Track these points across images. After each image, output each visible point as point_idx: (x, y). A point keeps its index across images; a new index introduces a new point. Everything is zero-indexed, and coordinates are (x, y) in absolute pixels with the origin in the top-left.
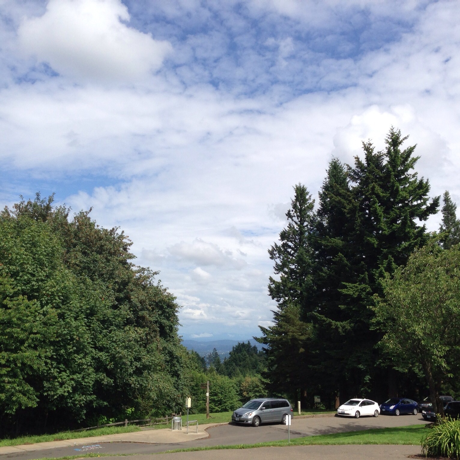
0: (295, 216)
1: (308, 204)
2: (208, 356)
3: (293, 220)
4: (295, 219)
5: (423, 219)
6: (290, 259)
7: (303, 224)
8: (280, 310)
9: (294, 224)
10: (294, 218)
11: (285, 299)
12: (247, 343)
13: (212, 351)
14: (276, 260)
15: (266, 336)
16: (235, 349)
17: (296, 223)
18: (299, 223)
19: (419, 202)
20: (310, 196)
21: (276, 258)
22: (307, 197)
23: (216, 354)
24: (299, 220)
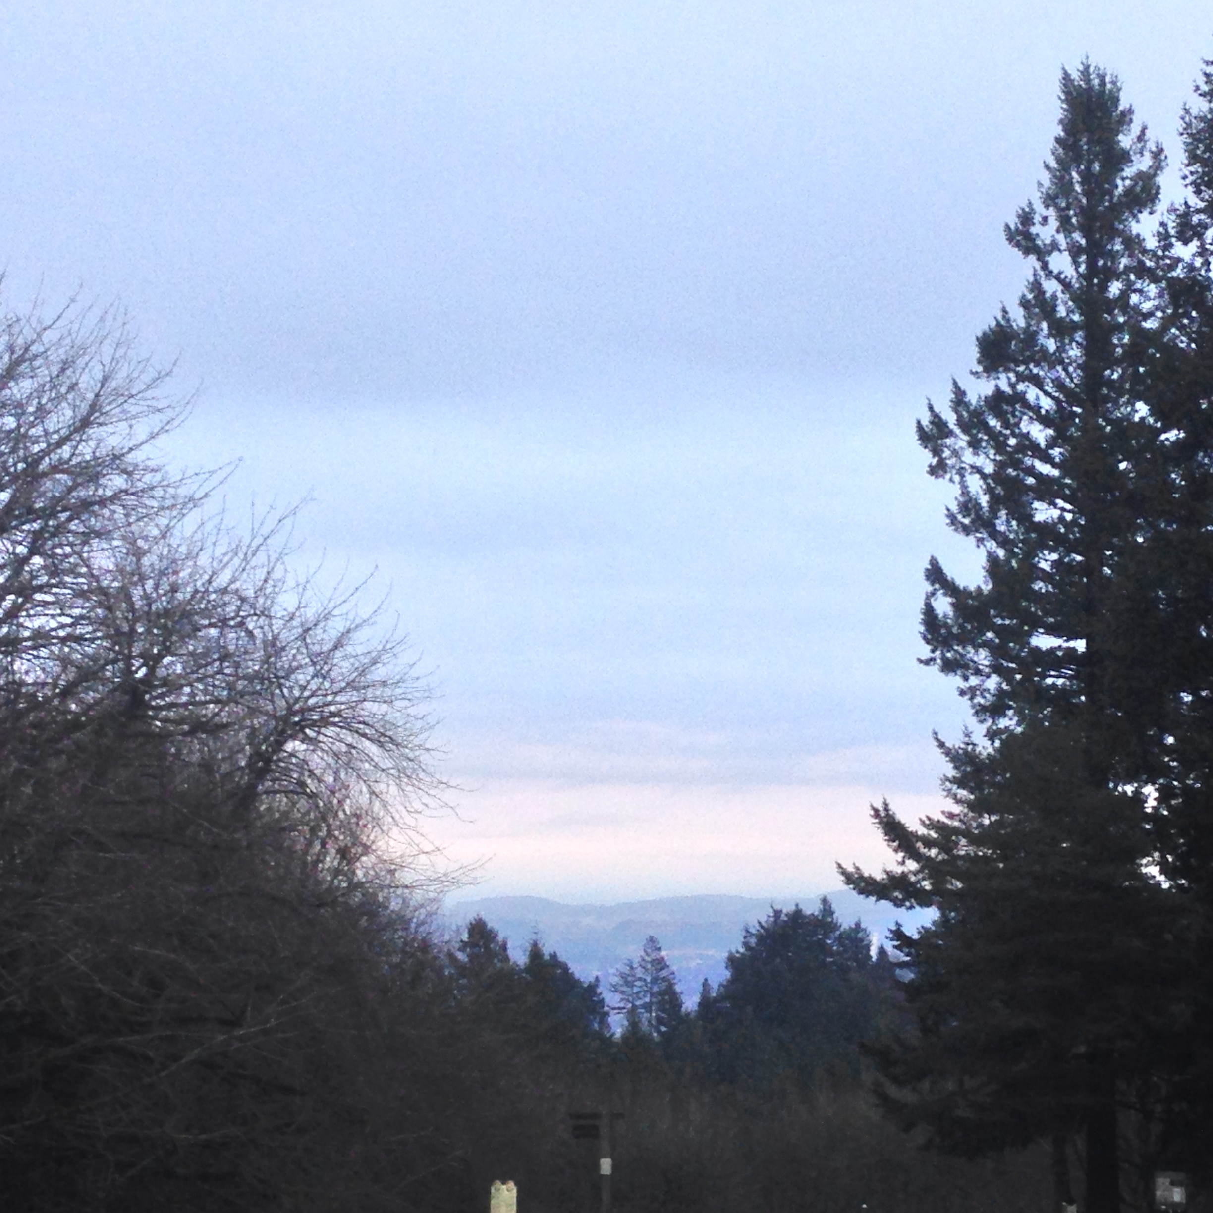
0: (1058, 251)
1: (1127, 183)
2: (616, 980)
3: (1046, 267)
4: (1061, 262)
6: (1031, 471)
7: (1103, 287)
9: (1053, 287)
10: (1053, 260)
12: (816, 913)
13: (635, 952)
15: (910, 866)
16: (753, 941)
17: (1066, 285)
18: (1082, 285)
20: (1141, 136)
21: (961, 471)
22: (1125, 141)
23: (660, 964)
24: (1082, 268)
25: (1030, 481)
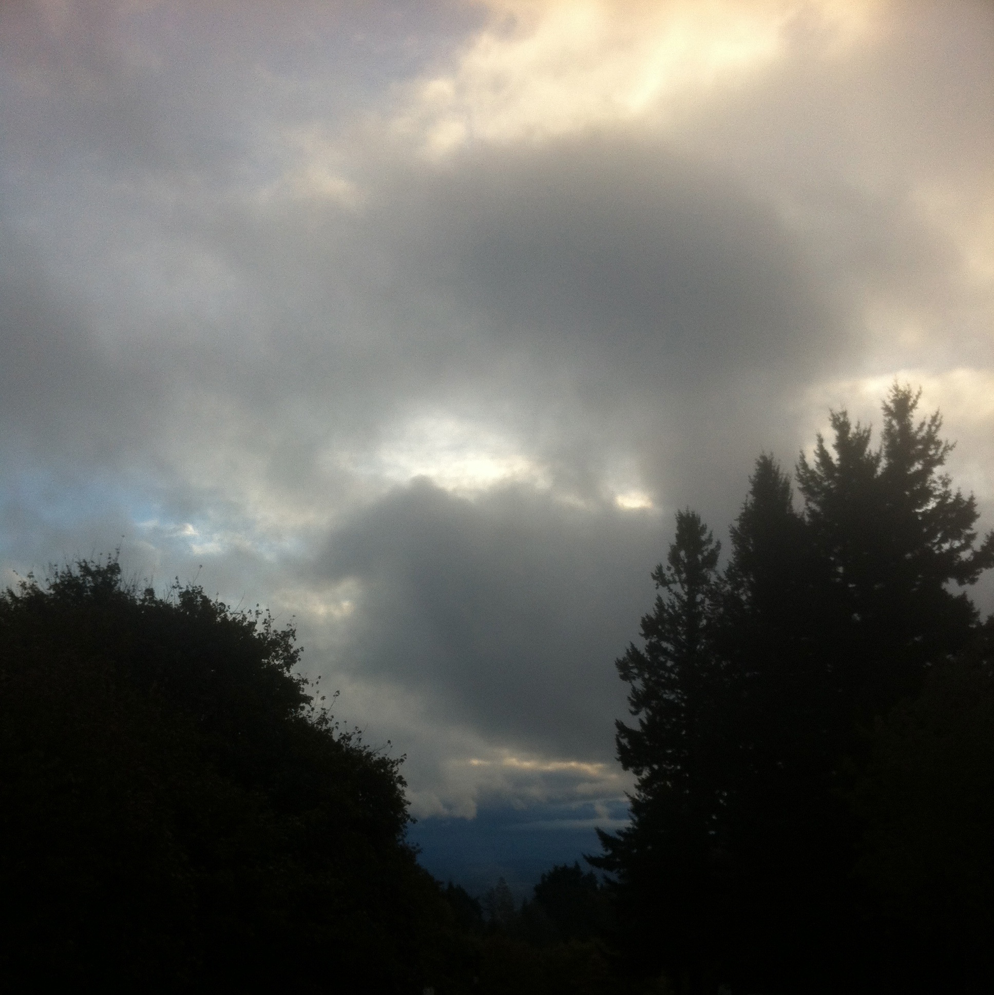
0: (675, 582)
1: (706, 554)
3: (670, 590)
4: (677, 588)
5: (967, 583)
6: (663, 677)
7: (694, 597)
8: (643, 794)
9: (672, 597)
10: (672, 586)
11: (652, 769)
12: (573, 866)
13: (495, 884)
14: (633, 681)
15: (610, 852)
16: (546, 880)
17: (678, 597)
18: (685, 597)
19: (957, 544)
20: (711, 535)
21: (634, 678)
22: (704, 538)
23: (505, 889)
24: (686, 590)
25: (663, 680)
